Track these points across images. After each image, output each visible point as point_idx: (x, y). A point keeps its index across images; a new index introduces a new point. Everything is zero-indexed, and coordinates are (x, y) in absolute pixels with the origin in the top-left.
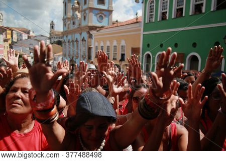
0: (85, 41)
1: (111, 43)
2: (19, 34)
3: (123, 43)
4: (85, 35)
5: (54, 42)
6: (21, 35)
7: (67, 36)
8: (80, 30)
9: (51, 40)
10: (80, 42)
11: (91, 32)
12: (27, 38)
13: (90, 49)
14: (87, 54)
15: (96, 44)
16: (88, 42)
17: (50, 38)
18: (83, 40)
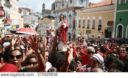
0: (71, 16)
1: (91, 18)
2: (24, 12)
3: (100, 18)
4: (71, 12)
5: (46, 16)
6: (25, 13)
7: (58, 14)
8: (68, 9)
9: (43, 15)
10: (68, 17)
11: (76, 11)
12: (29, 14)
13: (74, 22)
14: (72, 25)
15: (80, 19)
16: (73, 17)
17: (43, 14)
18: (70, 16)
